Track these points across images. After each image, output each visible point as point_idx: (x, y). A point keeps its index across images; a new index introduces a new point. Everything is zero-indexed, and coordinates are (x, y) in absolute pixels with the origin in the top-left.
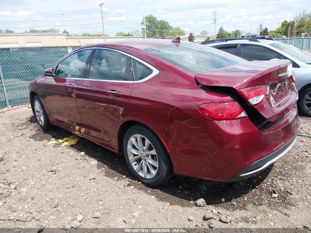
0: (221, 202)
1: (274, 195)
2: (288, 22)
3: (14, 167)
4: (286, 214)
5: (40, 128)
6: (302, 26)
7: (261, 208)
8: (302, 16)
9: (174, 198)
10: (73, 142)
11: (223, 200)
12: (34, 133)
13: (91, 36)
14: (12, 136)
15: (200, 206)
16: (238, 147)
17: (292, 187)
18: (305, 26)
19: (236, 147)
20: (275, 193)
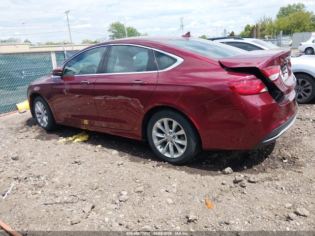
0: (244, 169)
1: (284, 161)
2: (251, 26)
3: (34, 163)
4: (299, 172)
5: (43, 129)
6: (264, 29)
7: (277, 170)
8: (263, 20)
9: (202, 171)
10: (85, 138)
11: (245, 167)
12: (37, 134)
13: (55, 44)
14: (16, 139)
15: (228, 173)
16: (260, 120)
17: (297, 154)
18: (266, 30)
19: (258, 120)
20: (285, 159)
